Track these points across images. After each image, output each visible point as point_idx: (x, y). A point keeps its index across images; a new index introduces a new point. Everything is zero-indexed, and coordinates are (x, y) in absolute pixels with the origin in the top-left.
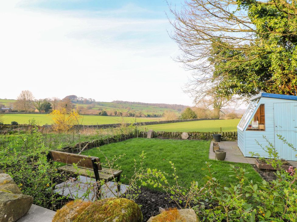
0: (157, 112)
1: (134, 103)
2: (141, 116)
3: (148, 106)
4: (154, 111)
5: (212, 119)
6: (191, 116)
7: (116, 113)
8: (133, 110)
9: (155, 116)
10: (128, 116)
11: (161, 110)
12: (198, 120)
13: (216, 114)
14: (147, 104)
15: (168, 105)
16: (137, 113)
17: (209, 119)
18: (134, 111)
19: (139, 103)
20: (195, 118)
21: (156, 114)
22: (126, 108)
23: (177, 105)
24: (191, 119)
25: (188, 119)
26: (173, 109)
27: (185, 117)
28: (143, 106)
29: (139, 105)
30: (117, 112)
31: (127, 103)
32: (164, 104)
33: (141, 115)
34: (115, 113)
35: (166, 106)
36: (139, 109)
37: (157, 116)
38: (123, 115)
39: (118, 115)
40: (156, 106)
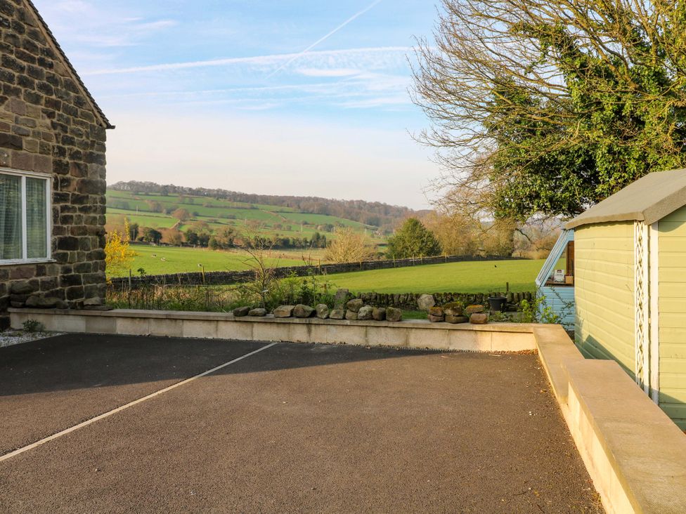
0: (289, 229)
1: (199, 193)
2: (231, 246)
3: (255, 205)
4: (279, 226)
5: (490, 257)
6: (421, 249)
7: (137, 232)
8: (199, 218)
9: (286, 245)
10: (184, 245)
11: (305, 223)
12: (443, 260)
13: (503, 241)
14: (253, 199)
15: (332, 201)
16: (217, 232)
17: (479, 258)
18: (205, 225)
19: (221, 195)
20: (432, 254)
21: (290, 236)
22: (168, 213)
23: (365, 203)
24: (421, 257)
25: (412, 259)
26: (352, 219)
27: (399, 249)
28: (235, 204)
29: (222, 200)
30: (140, 229)
31: (175, 192)
32: (316, 199)
33: (231, 241)
34: (131, 232)
35: (324, 208)
36: (222, 217)
37: (291, 243)
38: (161, 238)
39: (141, 239)
40: (288, 206)
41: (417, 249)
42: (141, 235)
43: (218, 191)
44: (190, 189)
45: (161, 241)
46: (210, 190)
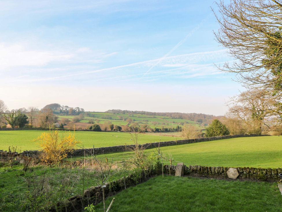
0: (168, 125)
1: (135, 113)
2: (146, 131)
3: (155, 116)
4: (164, 124)
5: (252, 135)
6: (221, 132)
7: (113, 127)
8: (135, 122)
9: (166, 131)
10: (129, 131)
11: (174, 122)
12: (231, 137)
13: (257, 128)
14: (154, 114)
15: (184, 114)
16: (141, 127)
17: (247, 136)
18: (137, 124)
19: (143, 113)
20: (226, 134)
21: (168, 127)
22: (125, 120)
23: (196, 114)
24: (221, 136)
25: (217, 137)
26: (191, 120)
27: (211, 132)
28: (148, 116)
29: (143, 115)
30: (114, 126)
31: (127, 112)
32: (178, 113)
34: (111, 127)
35: (181, 116)
36: (143, 121)
37: (168, 130)
38: (121, 129)
39: (115, 130)
40: (167, 116)
41: (219, 132)
42: (114, 128)
43: (142, 111)
44: (132, 111)
45: (121, 130)
46: (139, 111)
